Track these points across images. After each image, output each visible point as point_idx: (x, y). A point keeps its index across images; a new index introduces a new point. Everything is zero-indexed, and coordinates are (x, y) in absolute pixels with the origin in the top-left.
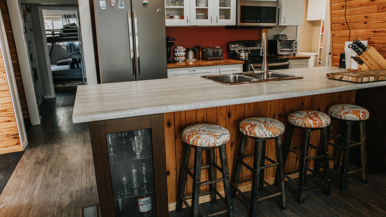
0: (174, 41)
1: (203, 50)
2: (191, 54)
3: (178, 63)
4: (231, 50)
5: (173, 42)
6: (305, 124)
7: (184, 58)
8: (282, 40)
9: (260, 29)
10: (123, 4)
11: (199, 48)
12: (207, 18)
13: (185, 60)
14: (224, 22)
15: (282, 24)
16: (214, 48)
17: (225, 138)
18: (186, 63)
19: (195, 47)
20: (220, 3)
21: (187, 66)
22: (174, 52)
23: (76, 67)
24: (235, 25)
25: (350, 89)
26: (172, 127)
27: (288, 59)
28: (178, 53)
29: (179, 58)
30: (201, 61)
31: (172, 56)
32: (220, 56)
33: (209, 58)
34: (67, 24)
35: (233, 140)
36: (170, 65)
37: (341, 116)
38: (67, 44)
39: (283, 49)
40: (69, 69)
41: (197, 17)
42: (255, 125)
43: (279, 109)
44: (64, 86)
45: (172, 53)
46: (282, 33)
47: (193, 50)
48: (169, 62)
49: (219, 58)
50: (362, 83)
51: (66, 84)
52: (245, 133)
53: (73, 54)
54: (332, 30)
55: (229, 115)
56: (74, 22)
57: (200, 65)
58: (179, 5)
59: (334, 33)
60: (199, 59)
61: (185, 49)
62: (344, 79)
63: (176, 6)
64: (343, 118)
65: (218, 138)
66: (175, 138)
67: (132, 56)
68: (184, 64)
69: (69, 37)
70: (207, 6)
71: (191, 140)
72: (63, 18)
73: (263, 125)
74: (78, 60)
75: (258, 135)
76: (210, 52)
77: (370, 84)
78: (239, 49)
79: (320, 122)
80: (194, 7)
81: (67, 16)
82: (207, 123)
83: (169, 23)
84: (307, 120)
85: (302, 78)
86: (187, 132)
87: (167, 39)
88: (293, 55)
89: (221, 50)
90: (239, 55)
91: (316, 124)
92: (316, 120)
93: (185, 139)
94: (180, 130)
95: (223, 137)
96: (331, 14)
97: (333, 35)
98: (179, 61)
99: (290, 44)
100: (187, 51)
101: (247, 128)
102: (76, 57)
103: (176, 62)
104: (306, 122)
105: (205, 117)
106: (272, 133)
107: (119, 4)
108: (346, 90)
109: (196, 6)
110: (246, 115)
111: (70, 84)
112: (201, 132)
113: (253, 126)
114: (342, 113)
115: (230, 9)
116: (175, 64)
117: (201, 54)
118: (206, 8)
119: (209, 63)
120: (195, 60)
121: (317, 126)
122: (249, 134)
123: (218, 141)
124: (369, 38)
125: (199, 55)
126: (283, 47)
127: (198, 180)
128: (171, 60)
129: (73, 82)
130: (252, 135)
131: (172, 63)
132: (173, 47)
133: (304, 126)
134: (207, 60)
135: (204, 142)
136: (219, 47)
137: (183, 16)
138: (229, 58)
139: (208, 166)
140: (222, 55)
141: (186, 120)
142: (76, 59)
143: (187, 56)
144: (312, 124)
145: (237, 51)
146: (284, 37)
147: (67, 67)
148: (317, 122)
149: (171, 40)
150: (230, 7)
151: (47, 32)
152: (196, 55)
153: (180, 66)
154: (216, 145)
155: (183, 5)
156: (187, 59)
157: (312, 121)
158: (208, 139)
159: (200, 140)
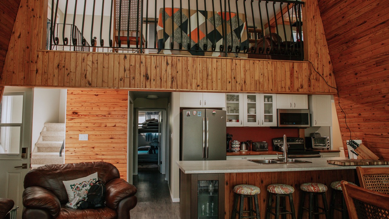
0: (232, 136)
1: (253, 144)
2: (244, 146)
3: (234, 153)
4: (274, 144)
5: (231, 138)
6: (308, 190)
7: (238, 149)
8: (315, 137)
9: (298, 129)
10: (201, 114)
11: (250, 142)
12: (255, 122)
13: (239, 151)
14: (268, 124)
15: (314, 125)
16: (261, 142)
17: (257, 191)
18: (240, 152)
19: (247, 141)
20: (265, 111)
21: (241, 154)
22: (232, 144)
23: (153, 153)
24: (276, 126)
25: (335, 169)
26: (229, 185)
27: (320, 152)
28: (234, 146)
29: (235, 149)
30: (251, 151)
31: (230, 147)
32: (265, 149)
33: (257, 150)
34: (149, 119)
35: (265, 198)
36: (228, 154)
37: (337, 187)
38: (146, 134)
39: (319, 144)
40: (147, 154)
41: (248, 121)
42: (276, 187)
43: (295, 181)
44: (142, 167)
45: (230, 145)
46: (317, 132)
47: (245, 144)
48: (227, 151)
49: (265, 150)
50: (345, 166)
51: (144, 166)
52: (270, 191)
53: (152, 142)
54: (341, 132)
55: (262, 182)
56: (154, 118)
57: (250, 155)
58: (236, 113)
59: (343, 134)
60: (250, 150)
61: (240, 143)
62: (336, 164)
63: (234, 113)
64: (339, 189)
65: (252, 190)
66: (230, 192)
67: (204, 146)
68: (238, 153)
69: (151, 130)
70: (256, 113)
71: (238, 191)
72: (146, 114)
73: (280, 187)
74: (155, 147)
75: (277, 192)
76: (258, 145)
77: (350, 167)
78: (281, 144)
79: (318, 188)
80: (246, 114)
81: (150, 113)
82: (248, 184)
83: (229, 124)
84: (310, 187)
85: (311, 162)
86: (236, 187)
87: (227, 135)
88: (327, 149)
89: (266, 144)
90: (281, 148)
91: (316, 189)
92: (315, 187)
93: (235, 190)
94: (232, 187)
95: (256, 190)
96: (339, 121)
97: (342, 135)
98: (235, 151)
99: (323, 140)
100: (241, 144)
101: (271, 188)
102: (155, 145)
103: (233, 151)
104: (309, 188)
105: (247, 181)
106: (285, 191)
107: (198, 113)
108: (332, 169)
109: (248, 113)
110: (273, 183)
111: (147, 166)
112: (244, 187)
113: (274, 187)
114: (337, 186)
115: (272, 115)
116: (232, 153)
117: (251, 147)
118: (255, 114)
119: (258, 153)
120: (247, 150)
121: (316, 191)
122: (272, 192)
123: (252, 192)
124: (363, 138)
125: (250, 148)
126: (318, 143)
127: (241, 214)
128: (229, 151)
129: (149, 164)
130: (273, 192)
131: (230, 152)
132: (231, 141)
133: (308, 191)
134: (255, 151)
135: (245, 192)
136: (265, 142)
137: (239, 120)
138: (273, 150)
139: (249, 212)
140: (267, 148)
141: (236, 182)
142: (154, 146)
143: (241, 148)
144: (313, 189)
145: (279, 145)
146: (318, 135)
147: (146, 152)
148: (316, 188)
149: (230, 136)
150: (272, 114)
151: (139, 125)
152: (248, 147)
153: (235, 154)
154: (252, 194)
155: (239, 113)
156: (241, 149)
157: (313, 188)
158: (247, 190)
159: (243, 190)
